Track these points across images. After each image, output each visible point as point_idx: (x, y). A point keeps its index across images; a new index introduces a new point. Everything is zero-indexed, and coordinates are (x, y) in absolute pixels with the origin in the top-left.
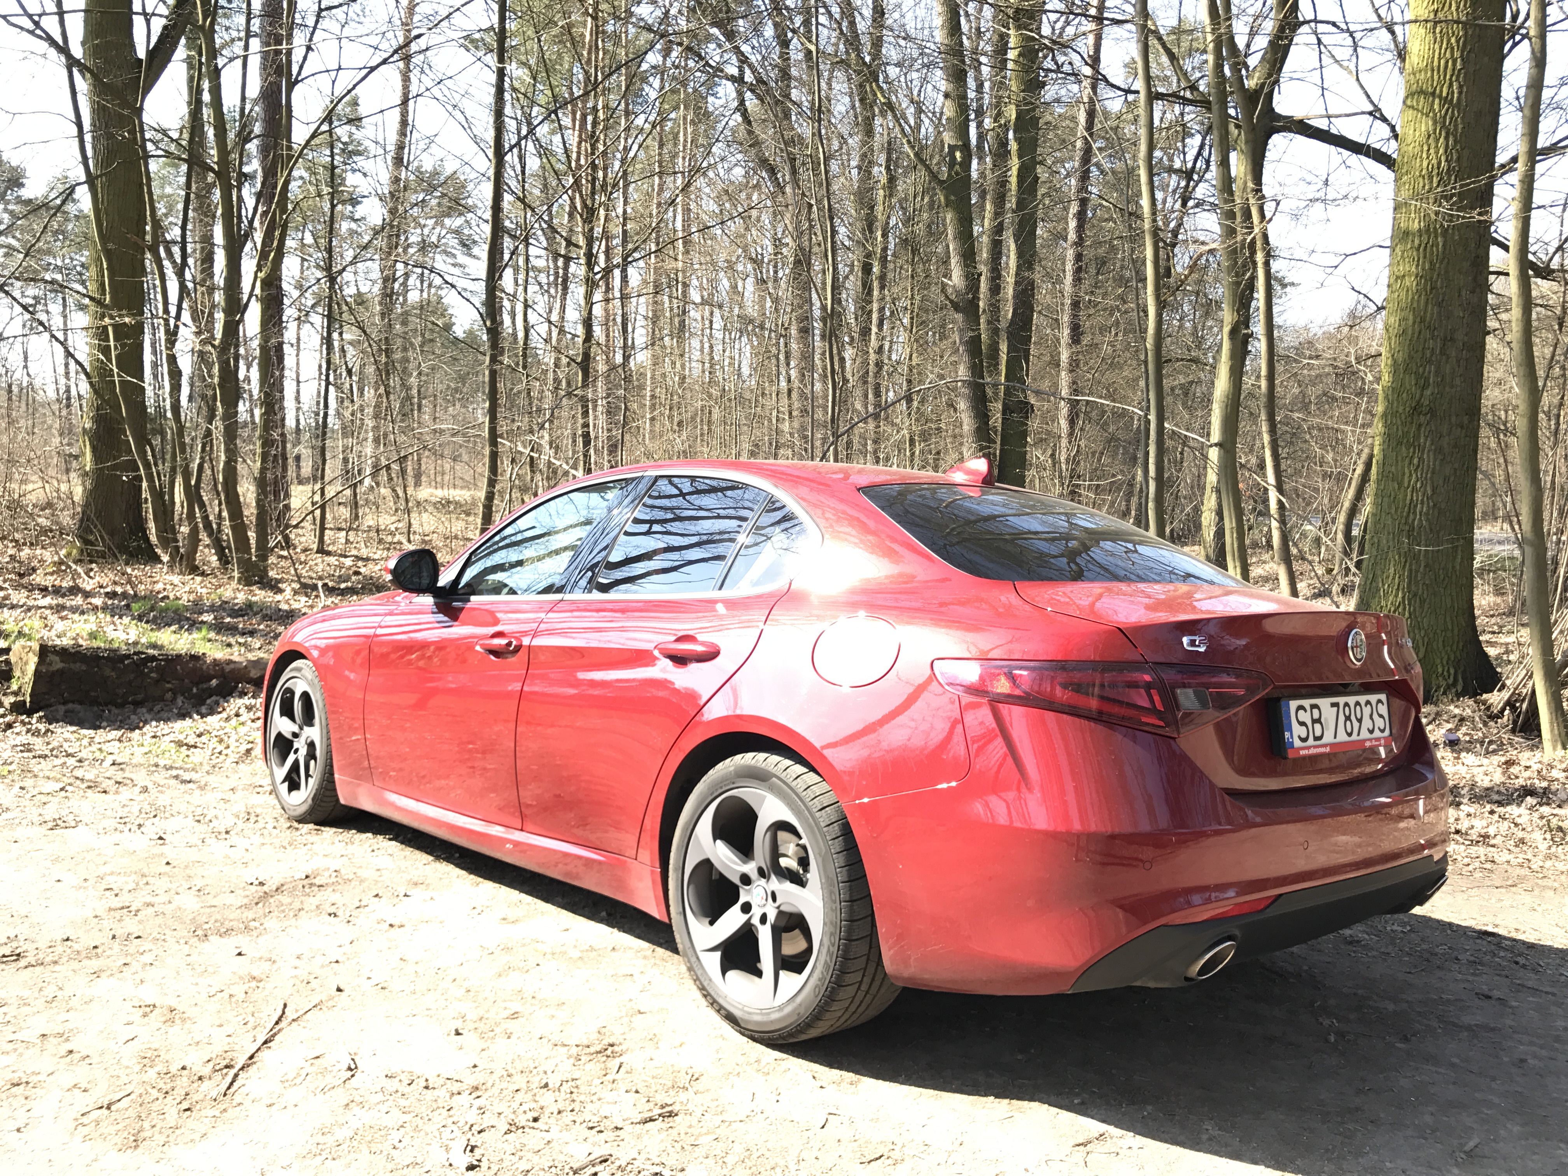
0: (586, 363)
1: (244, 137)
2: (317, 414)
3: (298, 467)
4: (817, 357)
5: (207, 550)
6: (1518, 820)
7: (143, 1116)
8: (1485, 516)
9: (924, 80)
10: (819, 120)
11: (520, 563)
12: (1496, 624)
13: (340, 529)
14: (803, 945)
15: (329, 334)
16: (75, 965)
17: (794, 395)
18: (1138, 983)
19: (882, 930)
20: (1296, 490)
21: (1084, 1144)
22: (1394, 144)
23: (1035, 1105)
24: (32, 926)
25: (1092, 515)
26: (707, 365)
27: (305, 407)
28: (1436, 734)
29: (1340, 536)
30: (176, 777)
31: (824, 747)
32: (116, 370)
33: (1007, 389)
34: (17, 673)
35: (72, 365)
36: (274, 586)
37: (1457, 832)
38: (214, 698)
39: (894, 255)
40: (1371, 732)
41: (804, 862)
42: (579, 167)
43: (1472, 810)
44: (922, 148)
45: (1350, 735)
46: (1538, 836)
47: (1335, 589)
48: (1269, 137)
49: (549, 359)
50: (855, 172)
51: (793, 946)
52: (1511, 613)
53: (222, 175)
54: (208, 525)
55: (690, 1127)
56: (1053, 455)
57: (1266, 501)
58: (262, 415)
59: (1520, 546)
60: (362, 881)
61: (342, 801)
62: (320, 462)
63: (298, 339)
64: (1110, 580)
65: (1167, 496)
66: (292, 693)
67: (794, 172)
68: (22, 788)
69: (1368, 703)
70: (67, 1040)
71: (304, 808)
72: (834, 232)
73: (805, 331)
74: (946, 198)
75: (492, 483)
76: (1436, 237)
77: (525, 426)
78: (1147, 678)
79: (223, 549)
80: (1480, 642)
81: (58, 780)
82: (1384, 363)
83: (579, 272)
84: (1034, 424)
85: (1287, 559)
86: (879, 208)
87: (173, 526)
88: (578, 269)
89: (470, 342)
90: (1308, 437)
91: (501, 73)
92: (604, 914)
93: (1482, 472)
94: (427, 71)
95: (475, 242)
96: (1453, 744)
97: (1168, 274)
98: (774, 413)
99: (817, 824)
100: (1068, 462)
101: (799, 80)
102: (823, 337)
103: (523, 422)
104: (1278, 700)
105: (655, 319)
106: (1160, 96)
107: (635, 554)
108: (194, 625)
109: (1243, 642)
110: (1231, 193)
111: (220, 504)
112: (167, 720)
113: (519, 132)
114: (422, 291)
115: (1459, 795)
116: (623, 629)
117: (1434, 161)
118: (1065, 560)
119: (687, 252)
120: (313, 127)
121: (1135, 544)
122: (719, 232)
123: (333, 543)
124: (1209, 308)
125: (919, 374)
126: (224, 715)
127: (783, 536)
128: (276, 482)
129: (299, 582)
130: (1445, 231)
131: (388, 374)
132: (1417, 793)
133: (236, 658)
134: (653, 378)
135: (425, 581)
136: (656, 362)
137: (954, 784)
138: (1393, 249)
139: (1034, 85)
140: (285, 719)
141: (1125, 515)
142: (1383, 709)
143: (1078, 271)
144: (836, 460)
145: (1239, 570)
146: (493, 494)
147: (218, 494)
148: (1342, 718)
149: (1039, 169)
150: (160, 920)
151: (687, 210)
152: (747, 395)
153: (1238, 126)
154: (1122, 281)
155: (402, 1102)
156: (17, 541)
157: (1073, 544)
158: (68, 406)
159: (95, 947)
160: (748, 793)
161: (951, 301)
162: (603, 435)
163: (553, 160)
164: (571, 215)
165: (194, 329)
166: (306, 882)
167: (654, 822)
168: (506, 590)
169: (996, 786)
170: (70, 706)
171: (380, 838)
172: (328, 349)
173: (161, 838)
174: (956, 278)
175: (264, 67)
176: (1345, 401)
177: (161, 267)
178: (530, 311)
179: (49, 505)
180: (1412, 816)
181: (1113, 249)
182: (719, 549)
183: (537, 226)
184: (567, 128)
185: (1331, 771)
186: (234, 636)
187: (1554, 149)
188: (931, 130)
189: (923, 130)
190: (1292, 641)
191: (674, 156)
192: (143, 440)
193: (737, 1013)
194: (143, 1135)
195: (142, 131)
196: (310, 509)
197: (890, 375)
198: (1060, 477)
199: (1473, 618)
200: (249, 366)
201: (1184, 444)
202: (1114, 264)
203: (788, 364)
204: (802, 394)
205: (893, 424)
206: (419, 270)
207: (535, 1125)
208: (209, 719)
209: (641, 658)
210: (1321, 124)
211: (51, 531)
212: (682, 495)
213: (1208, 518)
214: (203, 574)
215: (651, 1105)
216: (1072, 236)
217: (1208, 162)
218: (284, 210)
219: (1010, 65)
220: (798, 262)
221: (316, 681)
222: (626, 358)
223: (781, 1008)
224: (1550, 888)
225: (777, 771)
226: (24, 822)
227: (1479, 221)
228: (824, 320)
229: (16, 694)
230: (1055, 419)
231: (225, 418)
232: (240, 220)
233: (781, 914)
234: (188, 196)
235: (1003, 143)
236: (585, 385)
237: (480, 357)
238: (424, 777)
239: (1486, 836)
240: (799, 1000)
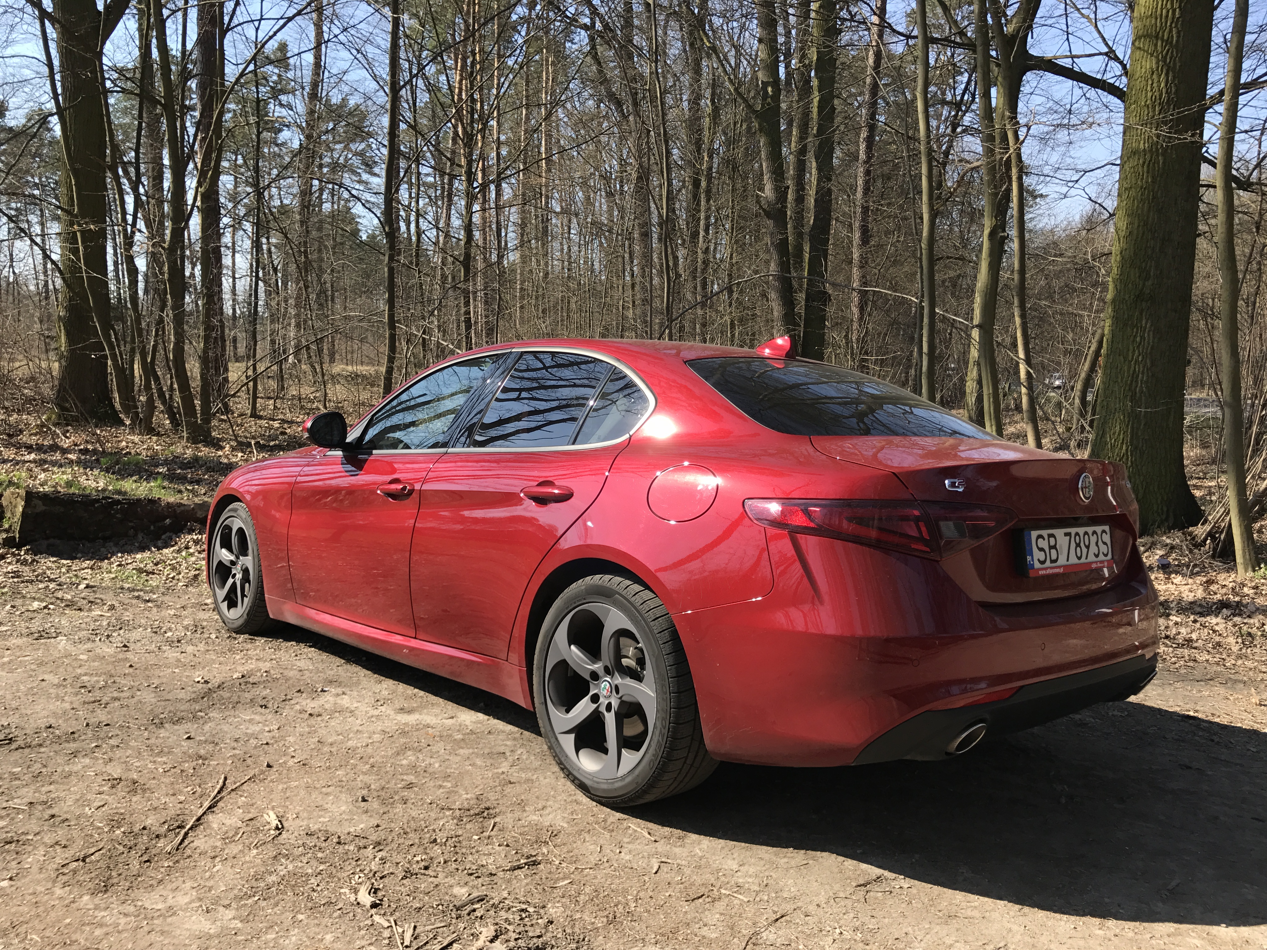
0: (467, 261)
1: (185, 75)
2: (250, 304)
3: (235, 348)
4: (655, 256)
5: (161, 415)
6: (1217, 628)
7: (111, 866)
8: (1194, 384)
9: (743, 28)
10: (656, 61)
11: (413, 424)
12: (1202, 471)
13: (269, 398)
14: (641, 728)
15: (258, 239)
16: (56, 747)
17: (637, 288)
18: (908, 757)
19: (703, 715)
20: (1042, 363)
21: (865, 885)
22: (1124, 80)
23: (825, 854)
24: (21, 716)
25: (878, 384)
26: (566, 263)
27: (240, 298)
28: (1151, 558)
29: (1077, 401)
30: (138, 597)
31: (656, 571)
32: (83, 267)
33: (809, 280)
34: (8, 515)
35: (49, 266)
36: (217, 445)
37: (1167, 637)
38: (168, 534)
39: (717, 172)
40: (1097, 556)
41: (641, 662)
42: (460, 99)
43: (1179, 620)
44: (741, 83)
45: (1079, 558)
46: (1231, 640)
47: (1073, 443)
48: (1024, 74)
49: (437, 259)
50: (685, 104)
51: (632, 729)
52: (1214, 462)
53: (168, 108)
54: (161, 395)
55: (550, 873)
56: (846, 336)
57: (1017, 372)
58: (204, 305)
59: (1222, 408)
60: (287, 680)
61: (271, 616)
62: (252, 343)
63: (234, 243)
64: (888, 435)
65: (937, 367)
66: (231, 529)
67: (636, 104)
68: (13, 607)
69: (1094, 532)
70: (50, 807)
71: (241, 622)
72: (669, 153)
73: (646, 235)
74: (760, 125)
75: (391, 360)
76: (1158, 155)
77: (418, 313)
78: (916, 513)
79: (175, 414)
80: (1188, 486)
81: (42, 601)
82: (1114, 261)
83: (460, 187)
84: (831, 310)
85: (1033, 420)
86: (706, 132)
87: (134, 396)
88: (460, 185)
89: (371, 245)
90: (1052, 320)
91: (396, 23)
92: (482, 704)
93: (1192, 349)
94: (336, 22)
95: (375, 162)
96: (1165, 567)
97: (940, 185)
98: (621, 303)
99: (651, 631)
100: (858, 342)
101: (640, 29)
102: (660, 240)
103: (416, 310)
104: (1022, 530)
105: (523, 225)
106: (935, 41)
107: (507, 416)
108: (151, 476)
109: (994, 484)
110: (991, 119)
111: (171, 378)
112: (130, 552)
113: (411, 72)
114: (333, 203)
115: (1168, 608)
116: (498, 477)
117: (1157, 94)
118: (854, 420)
119: (549, 170)
120: (241, 67)
121: (911, 406)
122: (575, 154)
123: (264, 410)
124: (974, 216)
125: (738, 270)
126: (176, 548)
127: (625, 400)
128: (216, 360)
129: (236, 440)
130: (1165, 150)
131: (306, 271)
132: (1133, 605)
133: (185, 501)
134: (522, 274)
135: (336, 438)
136: (524, 259)
137: (760, 599)
138: (1122, 166)
139: (832, 32)
140: (224, 550)
141: (904, 384)
142: (1107, 538)
143: (867, 183)
144: (670, 339)
145: (994, 428)
146: (392, 368)
147: (170, 370)
148: (1073, 545)
149: (836, 102)
150: (124, 711)
151: (549, 136)
152: (599, 288)
153: (998, 65)
154: (904, 193)
155: (320, 855)
156: (6, 408)
157: (862, 407)
158: (47, 298)
159: (73, 733)
160: (596, 607)
161: (764, 210)
162: (481, 320)
163: (439, 95)
164: (454, 140)
165: (147, 234)
166: (242, 680)
167: (520, 632)
168: (401, 445)
169: (795, 601)
170: (52, 541)
171: (302, 645)
172: (257, 251)
173: (125, 646)
174: (768, 192)
175: (200, 18)
176: (1083, 291)
177: (119, 185)
178: (421, 220)
179: (33, 379)
180: (1129, 624)
181: (896, 167)
182: (574, 412)
183: (425, 148)
184: (450, 69)
185: (1064, 587)
186: (183, 484)
187: (1254, 84)
188: (748, 70)
189: (742, 69)
190: (1034, 483)
191: (539, 91)
192: (107, 326)
193: (588, 782)
194: (111, 881)
195: (102, 71)
196: (245, 381)
197: (715, 271)
198: (852, 354)
199: (1182, 466)
200: (194, 266)
201: (953, 326)
202: (897, 180)
203: (632, 262)
204: (643, 288)
205: (717, 311)
206: (330, 186)
207: (427, 872)
208: (165, 551)
209: (509, 499)
210: (1066, 63)
211: (35, 400)
212: (545, 368)
213: (971, 386)
214: (158, 434)
215: (519, 856)
216: (862, 156)
217: (973, 96)
218: (219, 136)
219: (813, 15)
220: (639, 178)
221: (249, 519)
222: (500, 257)
223: (623, 778)
224: (1240, 681)
225: (620, 589)
226: (15, 634)
227: (1192, 142)
228: (660, 225)
229: (7, 531)
230: (848, 307)
231: (174, 308)
232: (183, 146)
233: (622, 703)
234: (140, 124)
235: (808, 81)
236: (466, 280)
237: (381, 257)
238: (337, 596)
239: (1190, 640)
240: (637, 772)
